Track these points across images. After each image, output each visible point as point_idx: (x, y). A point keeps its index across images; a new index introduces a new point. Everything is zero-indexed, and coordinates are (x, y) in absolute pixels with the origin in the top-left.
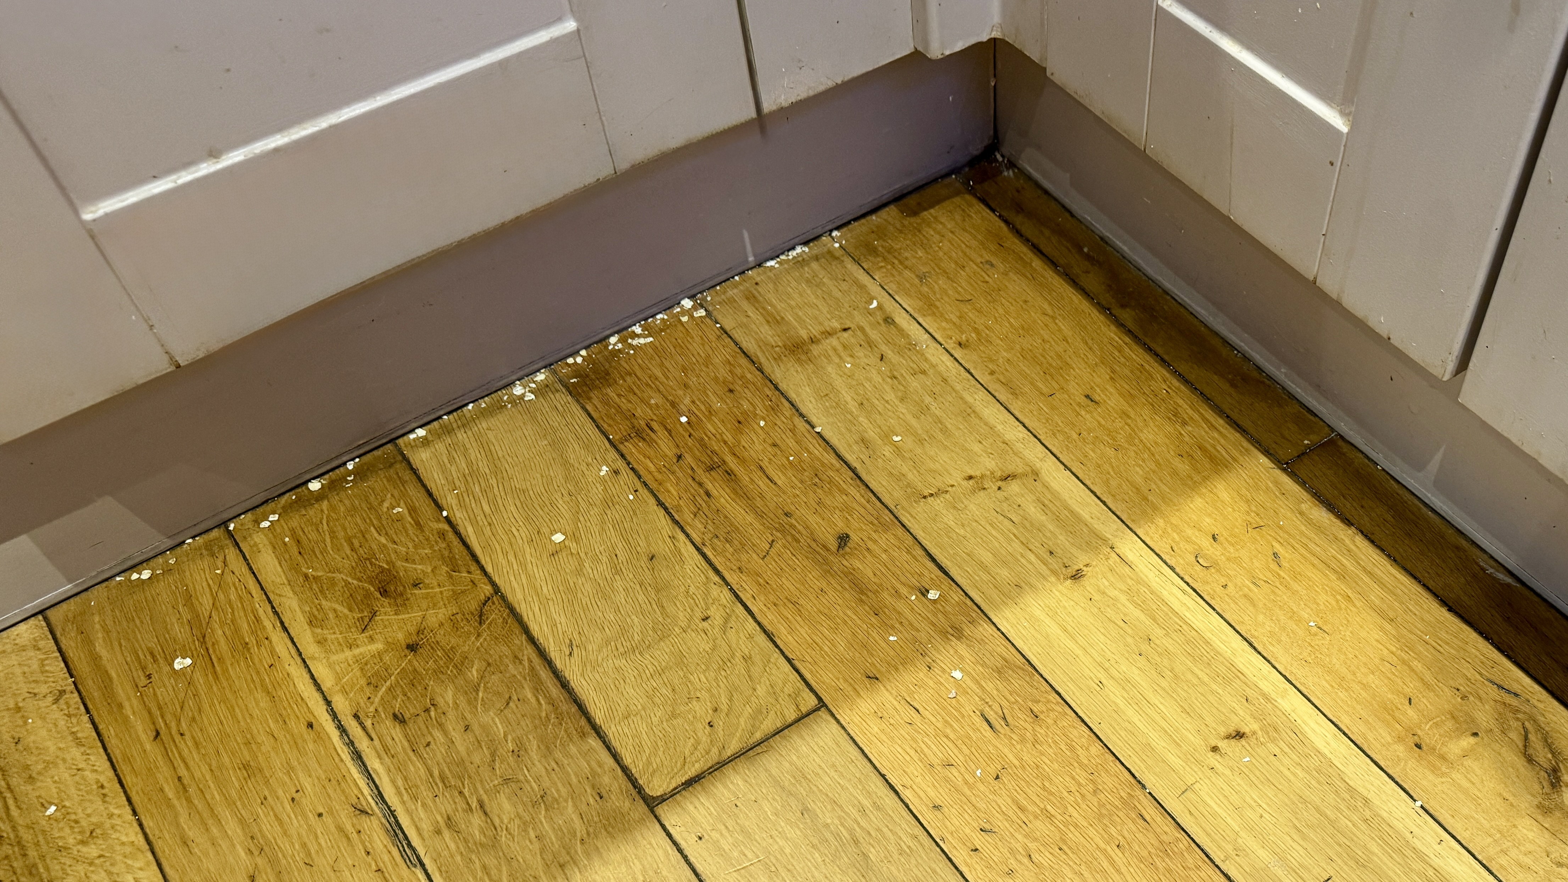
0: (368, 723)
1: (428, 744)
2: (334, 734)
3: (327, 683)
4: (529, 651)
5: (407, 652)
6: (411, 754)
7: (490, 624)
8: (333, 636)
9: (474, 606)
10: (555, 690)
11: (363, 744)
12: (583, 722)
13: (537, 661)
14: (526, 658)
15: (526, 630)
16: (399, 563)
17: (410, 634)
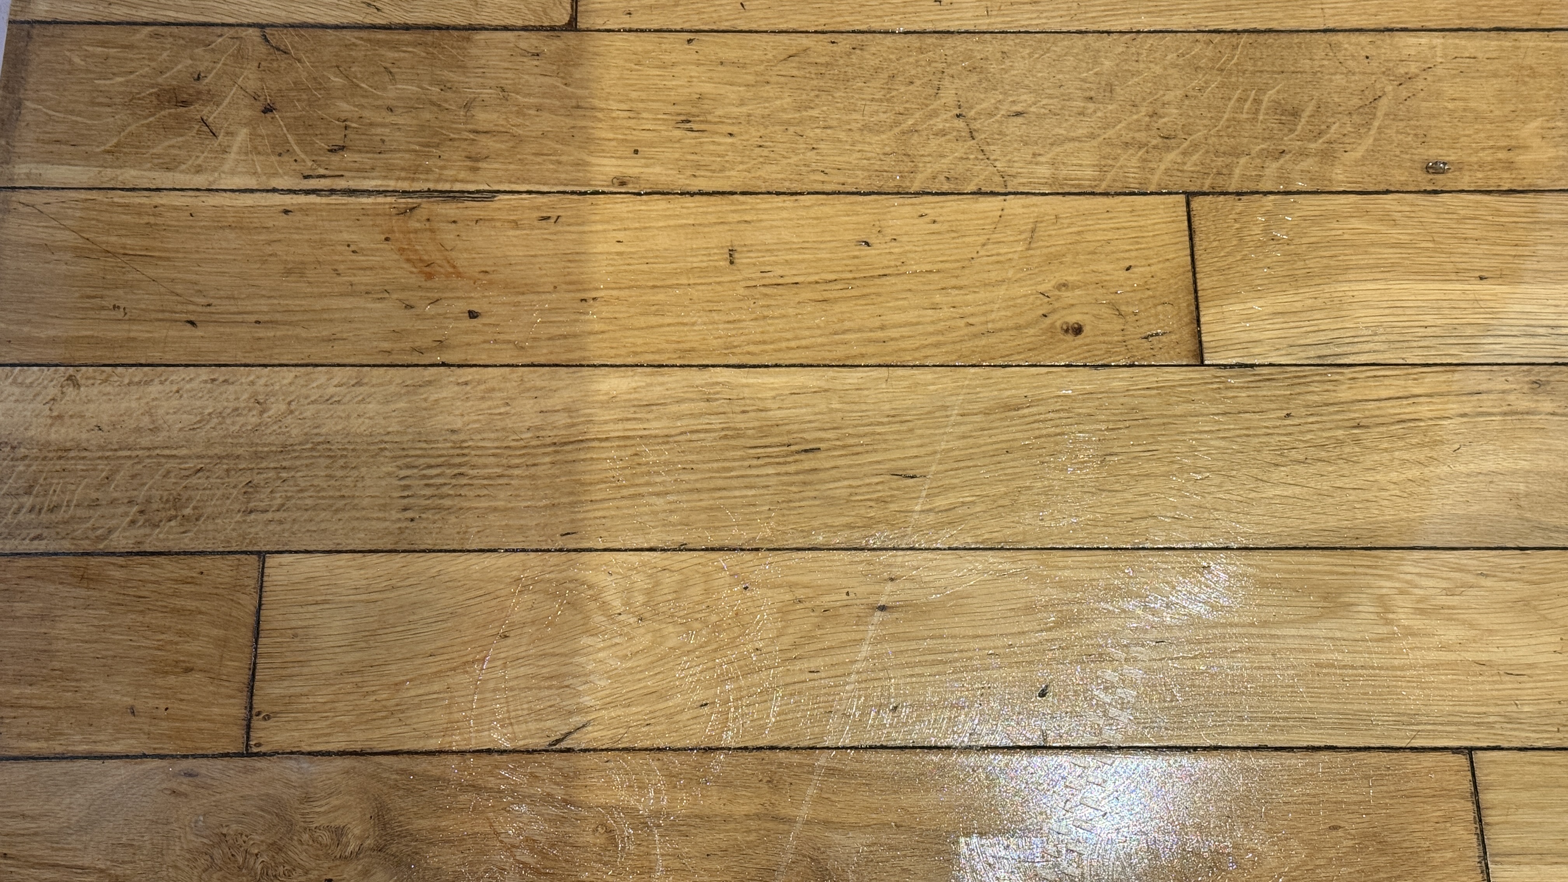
0: (322, 171)
1: (383, 141)
2: (313, 198)
3: (252, 183)
4: (348, 35)
5: (269, 115)
6: (381, 156)
7: (293, 47)
8: (202, 158)
9: (263, 49)
10: (407, 37)
11: (341, 184)
12: (455, 33)
13: (364, 34)
14: (354, 40)
15: (324, 27)
16: (160, 80)
17: (252, 104)
